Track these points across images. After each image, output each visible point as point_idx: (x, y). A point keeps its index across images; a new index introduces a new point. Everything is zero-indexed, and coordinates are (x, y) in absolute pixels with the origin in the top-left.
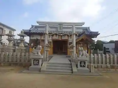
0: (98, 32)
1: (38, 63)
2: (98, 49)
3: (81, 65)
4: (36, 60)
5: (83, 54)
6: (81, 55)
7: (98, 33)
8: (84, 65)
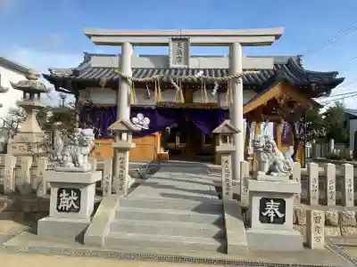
0: (337, 73)
1: (78, 202)
2: (333, 141)
3: (265, 214)
4: (68, 191)
5: (275, 163)
6: (267, 169)
7: (338, 77)
8: (280, 215)
